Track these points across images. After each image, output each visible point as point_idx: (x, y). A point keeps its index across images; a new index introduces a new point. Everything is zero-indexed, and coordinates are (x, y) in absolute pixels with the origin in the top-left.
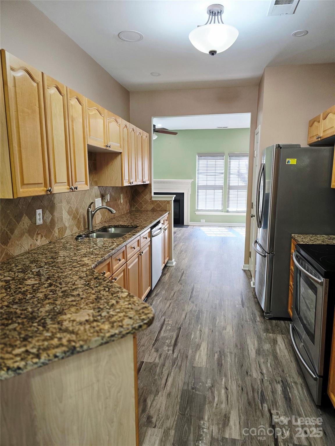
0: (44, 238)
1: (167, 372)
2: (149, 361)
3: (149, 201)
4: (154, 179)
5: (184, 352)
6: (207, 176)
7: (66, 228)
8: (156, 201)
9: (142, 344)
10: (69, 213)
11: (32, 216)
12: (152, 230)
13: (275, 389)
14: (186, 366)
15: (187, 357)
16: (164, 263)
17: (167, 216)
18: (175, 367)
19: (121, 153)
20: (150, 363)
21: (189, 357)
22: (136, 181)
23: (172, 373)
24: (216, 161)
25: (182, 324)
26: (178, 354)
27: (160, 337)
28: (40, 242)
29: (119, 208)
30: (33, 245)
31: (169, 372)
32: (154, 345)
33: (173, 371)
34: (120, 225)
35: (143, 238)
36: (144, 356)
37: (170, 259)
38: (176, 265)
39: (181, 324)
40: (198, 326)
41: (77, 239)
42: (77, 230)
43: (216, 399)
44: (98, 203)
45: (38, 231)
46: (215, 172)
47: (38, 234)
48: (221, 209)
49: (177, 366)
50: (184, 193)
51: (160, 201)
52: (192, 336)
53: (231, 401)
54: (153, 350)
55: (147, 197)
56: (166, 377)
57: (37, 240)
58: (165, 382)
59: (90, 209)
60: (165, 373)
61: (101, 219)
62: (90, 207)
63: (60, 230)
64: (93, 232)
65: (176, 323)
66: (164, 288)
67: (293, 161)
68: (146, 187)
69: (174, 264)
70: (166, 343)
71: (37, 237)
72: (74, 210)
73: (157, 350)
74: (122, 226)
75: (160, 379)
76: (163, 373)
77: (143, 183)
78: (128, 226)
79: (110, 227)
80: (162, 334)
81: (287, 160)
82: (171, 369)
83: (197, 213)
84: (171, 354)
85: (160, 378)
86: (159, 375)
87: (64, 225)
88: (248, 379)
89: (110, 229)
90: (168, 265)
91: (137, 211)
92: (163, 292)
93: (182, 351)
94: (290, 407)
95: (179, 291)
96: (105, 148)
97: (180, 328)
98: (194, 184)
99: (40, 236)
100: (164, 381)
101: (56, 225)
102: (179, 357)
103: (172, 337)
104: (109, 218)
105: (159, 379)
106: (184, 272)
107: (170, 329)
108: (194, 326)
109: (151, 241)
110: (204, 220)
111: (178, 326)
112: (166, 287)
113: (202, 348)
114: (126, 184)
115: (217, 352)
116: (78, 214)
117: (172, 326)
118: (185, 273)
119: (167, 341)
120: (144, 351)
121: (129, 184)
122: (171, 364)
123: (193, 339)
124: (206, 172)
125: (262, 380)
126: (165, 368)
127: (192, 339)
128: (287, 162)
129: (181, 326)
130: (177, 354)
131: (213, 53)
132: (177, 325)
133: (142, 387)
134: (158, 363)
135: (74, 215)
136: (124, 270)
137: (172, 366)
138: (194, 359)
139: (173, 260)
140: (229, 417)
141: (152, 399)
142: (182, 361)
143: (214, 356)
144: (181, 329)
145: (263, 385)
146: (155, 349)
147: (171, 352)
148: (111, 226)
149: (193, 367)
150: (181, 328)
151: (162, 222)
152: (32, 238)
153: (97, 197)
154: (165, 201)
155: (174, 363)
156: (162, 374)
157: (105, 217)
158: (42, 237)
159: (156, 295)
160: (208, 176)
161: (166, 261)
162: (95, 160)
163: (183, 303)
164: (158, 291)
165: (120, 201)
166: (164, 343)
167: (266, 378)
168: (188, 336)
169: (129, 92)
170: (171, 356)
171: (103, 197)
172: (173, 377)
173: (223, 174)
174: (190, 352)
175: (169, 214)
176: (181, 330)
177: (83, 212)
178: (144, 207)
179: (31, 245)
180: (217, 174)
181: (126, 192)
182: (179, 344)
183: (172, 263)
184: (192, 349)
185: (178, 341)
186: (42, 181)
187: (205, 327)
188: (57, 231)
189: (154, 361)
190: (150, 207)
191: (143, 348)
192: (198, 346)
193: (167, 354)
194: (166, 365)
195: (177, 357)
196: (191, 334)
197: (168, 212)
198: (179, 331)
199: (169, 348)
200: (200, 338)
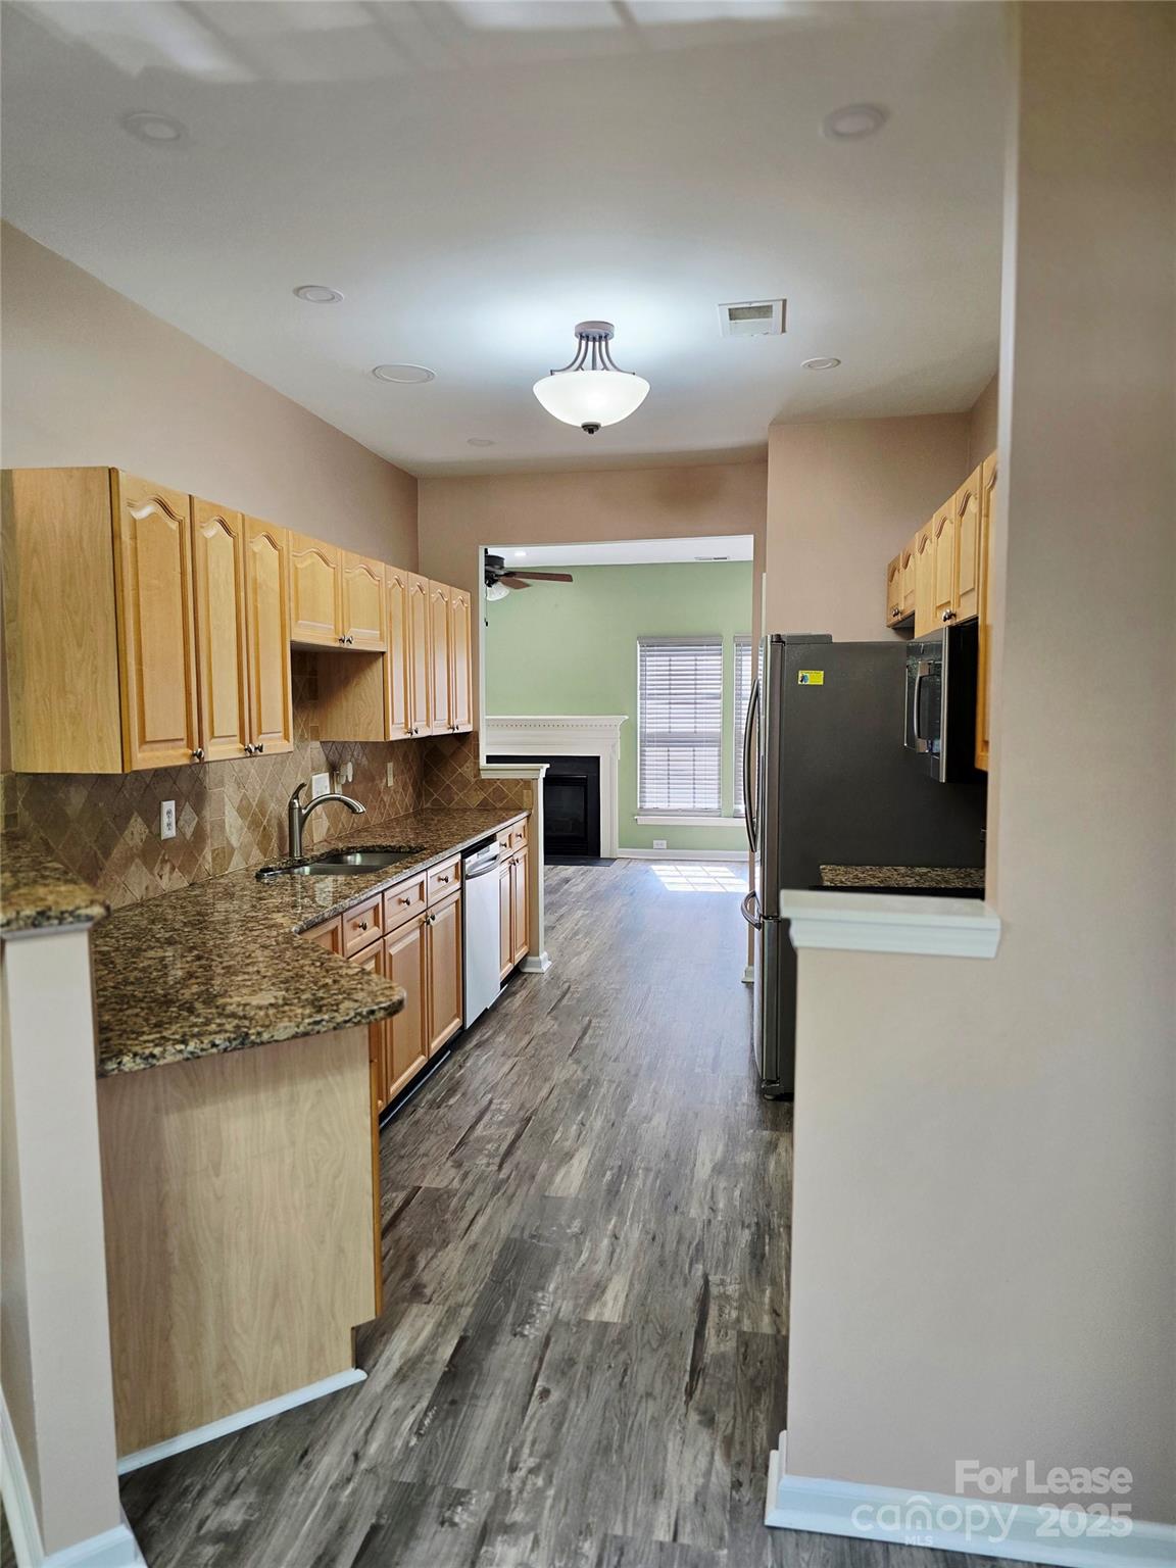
0: (177, 873)
1: (477, 1205)
2: (433, 1186)
3: (473, 780)
4: (487, 715)
5: (527, 1168)
6: (670, 703)
7: (233, 850)
8: (491, 782)
9: (422, 1151)
10: (242, 811)
11: (153, 817)
12: (467, 860)
13: (734, 1238)
14: (527, 1195)
15: (533, 1177)
16: (510, 960)
17: (523, 822)
18: (499, 1198)
19: (383, 653)
20: (438, 1190)
21: (538, 1178)
22: (428, 725)
23: (490, 1207)
24: (696, 660)
25: (536, 1110)
27: (471, 1138)
28: (171, 881)
29: (382, 800)
30: (151, 888)
31: (482, 1205)
32: (452, 1154)
33: (491, 1204)
34: (379, 846)
35: (436, 878)
36: (424, 1176)
37: (533, 951)
38: (552, 970)
39: (533, 1111)
40: (579, 1114)
41: (259, 877)
42: (262, 857)
43: (584, 1257)
44: (321, 785)
45: (164, 856)
46: (696, 694)
47: (164, 861)
48: (715, 806)
49: (503, 1194)
50: (598, 758)
51: (503, 781)
52: (557, 1137)
53: (619, 1259)
54: (450, 1163)
55: (467, 770)
56: (473, 1216)
57: (161, 877)
58: (467, 1225)
59: (295, 801)
60: (471, 1208)
61: (329, 829)
62: (296, 795)
63: (217, 855)
64: (302, 863)
65: (522, 1107)
66: (502, 1028)
67: (815, 678)
68: (462, 742)
69: (546, 966)
71: (162, 868)
72: (254, 804)
73: (458, 1165)
74: (384, 847)
75: (457, 1219)
76: (467, 1209)
77: (451, 731)
78: (400, 847)
79: (350, 851)
80: (479, 1130)
81: (800, 675)
82: (489, 1201)
83: (642, 820)
85: (458, 1217)
86: (455, 1212)
87: (229, 843)
88: (674, 1222)
89: (349, 858)
90: (527, 970)
91: (439, 809)
92: (501, 1038)
93: (523, 1167)
94: (757, 1269)
95: (544, 1034)
96: (337, 644)
97: (528, 1119)
98: (629, 728)
99: (168, 867)
100: (464, 1224)
101: (209, 841)
102: (512, 1177)
103: (502, 1138)
104: (352, 828)
106: (569, 987)
107: (501, 1121)
108: (566, 1114)
109: (462, 889)
110: (665, 842)
111: (523, 1114)
112: (510, 1027)
113: (576, 1160)
114: (397, 734)
115: (612, 1169)
116: (264, 816)
117: (510, 1113)
118: (571, 989)
119: (489, 1146)
120: (424, 1167)
121: (406, 733)
122: (491, 1191)
123: (557, 1142)
124: (667, 691)
125: (710, 1221)
126: (473, 1199)
127: (554, 1142)
128: (800, 679)
129: (532, 1114)
130: (510, 1171)
131: (591, 428)
132: (522, 1112)
134: (457, 1190)
135: (254, 818)
136: (376, 956)
137: (491, 1195)
138: (551, 1183)
139: (543, 955)
140: (606, 1287)
141: (430, 1255)
142: (518, 1186)
143: (604, 1176)
144: (531, 1121)
145: (708, 1231)
146: (455, 1161)
147: (494, 1168)
148: (353, 848)
149: (544, 1197)
150: (531, 1117)
151: (502, 838)
152: (151, 871)
153: (316, 771)
154: (517, 781)
155: (497, 1189)
156: (462, 1210)
157: (341, 826)
158: (173, 869)
159: (478, 1046)
160: (672, 706)
161: (518, 957)
162: (314, 672)
163: (551, 1063)
164: (486, 1037)
165: (384, 781)
166: (484, 1149)
167: (720, 1218)
168: (545, 1136)
169: (416, 480)
170: (493, 1174)
171: (334, 769)
172: (488, 1216)
173: (720, 698)
174: (544, 1167)
175: (528, 817)
176: (530, 1124)
177: (278, 809)
178: (456, 798)
179: (147, 888)
180: (703, 699)
181: (405, 756)
182: (518, 1152)
183: (539, 964)
184: (550, 1161)
185: (518, 1144)
186: (183, 734)
187: (595, 1118)
188: (209, 857)
189: (447, 1186)
190: (476, 799)
191: (425, 1160)
192: (568, 1156)
193: (484, 1171)
194: (477, 1193)
195: (509, 1177)
196: (555, 1132)
197: (525, 814)
198: (524, 1125)
199: (492, 1160)
200: (577, 1139)
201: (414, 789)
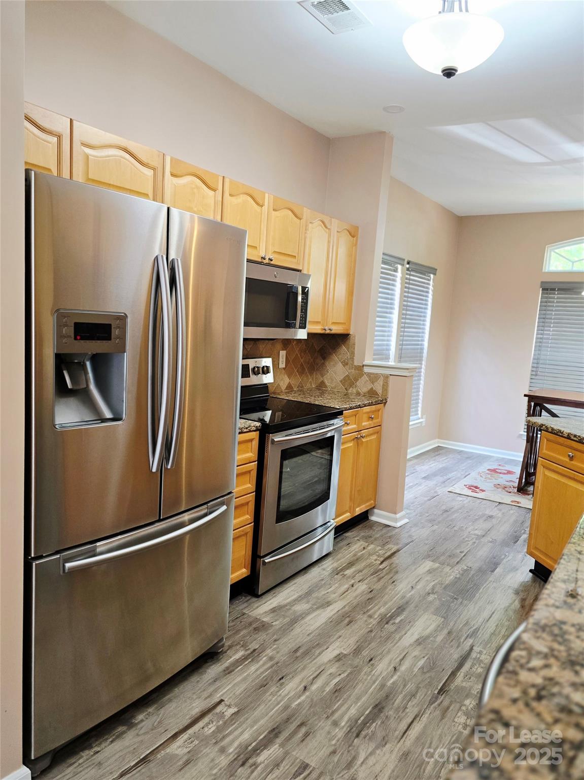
15: (449, 633)
21: (445, 631)
25: (431, 702)
26: (463, 642)
39: (434, 702)
40: (393, 683)
49: (471, 628)
52: (421, 663)
70: (482, 667)
82: (481, 625)
84: (478, 645)
85: (500, 621)
97: (442, 691)
100: (496, 616)
102: (464, 638)
103: (468, 677)
105: (503, 621)
107: (467, 696)
108: (405, 686)
111: (445, 700)
113: (416, 637)
115: (393, 624)
117: (458, 705)
122: (479, 632)
123: (424, 657)
126: (491, 630)
127: (426, 658)
129: (437, 698)
130: (465, 643)
132: (446, 703)
137: (479, 629)
138: (438, 627)
142: (461, 629)
143: (401, 620)
144: (439, 688)
147: (476, 649)
149: (445, 618)
150: (439, 693)
155: (475, 632)
168: (431, 667)
170: (477, 643)
172: (481, 616)
174: (440, 638)
176: (441, 685)
182: (456, 656)
184: (434, 641)
185: (455, 666)
192: (419, 642)
193: (484, 649)
194: (489, 634)
195: (466, 638)
196: (422, 668)
198: (446, 684)
199: (478, 656)
200: (407, 655)
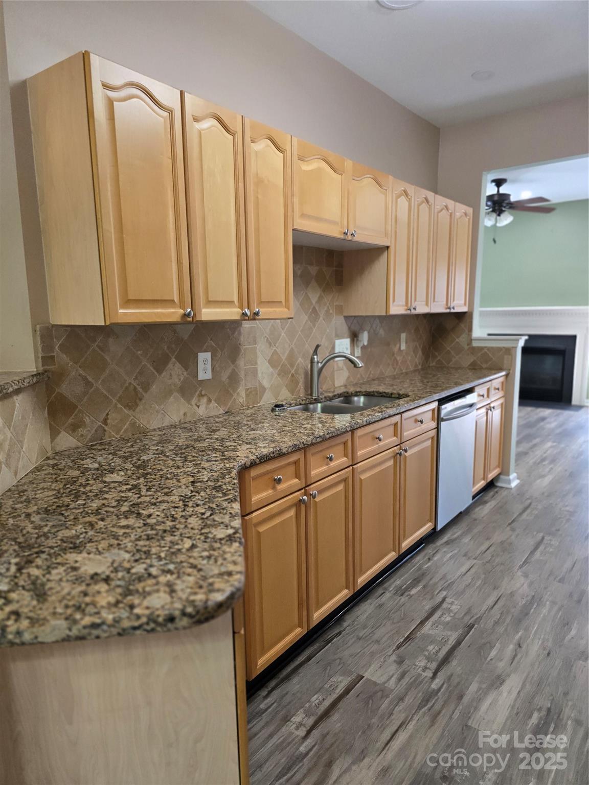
0: (213, 404)
1: (402, 716)
2: (373, 679)
3: (466, 347)
5: (458, 684)
7: (264, 389)
8: (481, 349)
9: (376, 637)
10: (273, 362)
11: (189, 363)
12: (443, 407)
14: (451, 718)
15: (461, 697)
16: (484, 479)
17: (502, 379)
18: (425, 713)
19: (388, 247)
20: (375, 684)
21: (466, 699)
22: (427, 305)
23: (414, 722)
25: (480, 618)
26: (443, 684)
27: (419, 634)
28: (205, 409)
29: (395, 358)
30: (188, 414)
31: (407, 717)
32: (398, 647)
33: (416, 718)
34: (378, 392)
35: (413, 419)
36: (370, 666)
37: (505, 471)
38: (519, 487)
39: (477, 619)
40: (518, 632)
41: (273, 410)
42: (290, 395)
44: (343, 345)
45: (201, 391)
47: (201, 395)
49: (429, 710)
50: (576, 336)
51: (489, 349)
52: (493, 653)
54: (394, 658)
55: (462, 340)
56: (395, 729)
57: (198, 407)
58: (388, 739)
59: (315, 357)
60: (399, 716)
61: (348, 378)
62: (315, 352)
63: (251, 392)
64: (317, 401)
65: (469, 611)
66: (469, 530)
69: (514, 484)
70: (428, 650)
71: (199, 400)
72: (284, 358)
73: (400, 662)
74: (380, 393)
75: (380, 728)
76: (393, 717)
77: (448, 311)
78: (392, 394)
79: (357, 394)
80: (427, 628)
82: (414, 714)
84: (426, 679)
85: (382, 725)
86: (381, 718)
87: (260, 383)
89: (356, 398)
90: (499, 484)
91: (441, 368)
92: (466, 540)
93: (455, 680)
95: (502, 543)
96: (342, 237)
97: (471, 627)
99: (205, 400)
100: (386, 736)
101: (243, 383)
102: (442, 690)
103: (444, 642)
104: (368, 377)
105: (378, 726)
106: (530, 504)
107: (448, 623)
108: (506, 630)
109: (438, 428)
111: (468, 620)
112: (476, 531)
113: (505, 688)
114: (397, 309)
115: (540, 710)
116: (292, 366)
117: (457, 616)
118: (532, 506)
119: (430, 648)
120: (373, 654)
121: (407, 310)
122: (420, 702)
123: (491, 659)
126: (402, 706)
127: (488, 659)
129: (475, 621)
130: (442, 682)
132: (467, 618)
133: (337, 731)
134: (392, 690)
135: (283, 369)
136: (345, 480)
137: (419, 707)
138: (476, 708)
139: (513, 476)
141: (345, 766)
142: (445, 704)
143: (530, 717)
144: (473, 629)
146: (399, 657)
147: (429, 674)
148: (360, 392)
149: (466, 726)
150: (473, 625)
151: (478, 390)
152: (189, 401)
153: (339, 336)
154: (500, 349)
155: (425, 701)
156: (388, 718)
157: (359, 376)
158: (210, 401)
159: (447, 543)
161: (491, 476)
163: (502, 571)
164: (455, 536)
165: (398, 346)
166: (423, 650)
168: (483, 649)
169: (438, 129)
170: (427, 682)
171: (354, 337)
172: (409, 734)
174: (473, 687)
175: (507, 376)
176: (471, 632)
177: (302, 362)
178: (454, 360)
179: (185, 414)
182: (454, 663)
183: (509, 482)
184: (481, 683)
185: (456, 653)
186: (173, 296)
187: (533, 640)
188: (243, 394)
189: (385, 683)
190: (468, 360)
191: (375, 647)
192: (498, 681)
193: (420, 675)
194: (406, 700)
195: (439, 689)
196: (492, 647)
197: (504, 373)
198: (466, 633)
199: (429, 664)
200: (511, 662)
201: (423, 354)
